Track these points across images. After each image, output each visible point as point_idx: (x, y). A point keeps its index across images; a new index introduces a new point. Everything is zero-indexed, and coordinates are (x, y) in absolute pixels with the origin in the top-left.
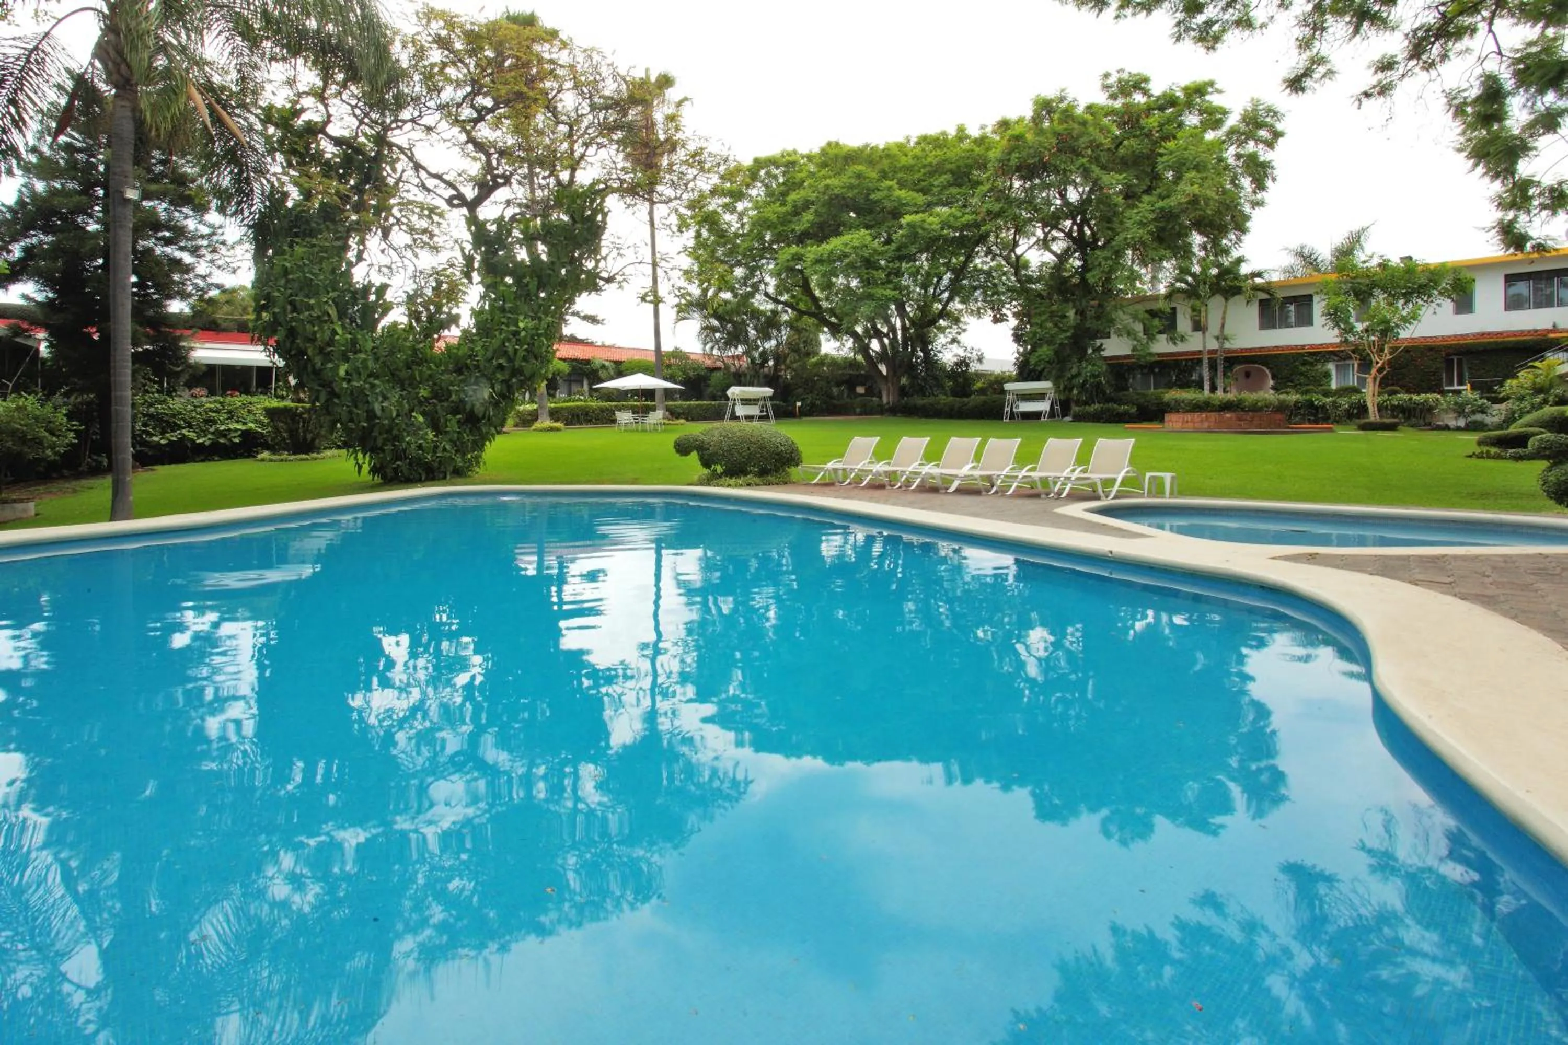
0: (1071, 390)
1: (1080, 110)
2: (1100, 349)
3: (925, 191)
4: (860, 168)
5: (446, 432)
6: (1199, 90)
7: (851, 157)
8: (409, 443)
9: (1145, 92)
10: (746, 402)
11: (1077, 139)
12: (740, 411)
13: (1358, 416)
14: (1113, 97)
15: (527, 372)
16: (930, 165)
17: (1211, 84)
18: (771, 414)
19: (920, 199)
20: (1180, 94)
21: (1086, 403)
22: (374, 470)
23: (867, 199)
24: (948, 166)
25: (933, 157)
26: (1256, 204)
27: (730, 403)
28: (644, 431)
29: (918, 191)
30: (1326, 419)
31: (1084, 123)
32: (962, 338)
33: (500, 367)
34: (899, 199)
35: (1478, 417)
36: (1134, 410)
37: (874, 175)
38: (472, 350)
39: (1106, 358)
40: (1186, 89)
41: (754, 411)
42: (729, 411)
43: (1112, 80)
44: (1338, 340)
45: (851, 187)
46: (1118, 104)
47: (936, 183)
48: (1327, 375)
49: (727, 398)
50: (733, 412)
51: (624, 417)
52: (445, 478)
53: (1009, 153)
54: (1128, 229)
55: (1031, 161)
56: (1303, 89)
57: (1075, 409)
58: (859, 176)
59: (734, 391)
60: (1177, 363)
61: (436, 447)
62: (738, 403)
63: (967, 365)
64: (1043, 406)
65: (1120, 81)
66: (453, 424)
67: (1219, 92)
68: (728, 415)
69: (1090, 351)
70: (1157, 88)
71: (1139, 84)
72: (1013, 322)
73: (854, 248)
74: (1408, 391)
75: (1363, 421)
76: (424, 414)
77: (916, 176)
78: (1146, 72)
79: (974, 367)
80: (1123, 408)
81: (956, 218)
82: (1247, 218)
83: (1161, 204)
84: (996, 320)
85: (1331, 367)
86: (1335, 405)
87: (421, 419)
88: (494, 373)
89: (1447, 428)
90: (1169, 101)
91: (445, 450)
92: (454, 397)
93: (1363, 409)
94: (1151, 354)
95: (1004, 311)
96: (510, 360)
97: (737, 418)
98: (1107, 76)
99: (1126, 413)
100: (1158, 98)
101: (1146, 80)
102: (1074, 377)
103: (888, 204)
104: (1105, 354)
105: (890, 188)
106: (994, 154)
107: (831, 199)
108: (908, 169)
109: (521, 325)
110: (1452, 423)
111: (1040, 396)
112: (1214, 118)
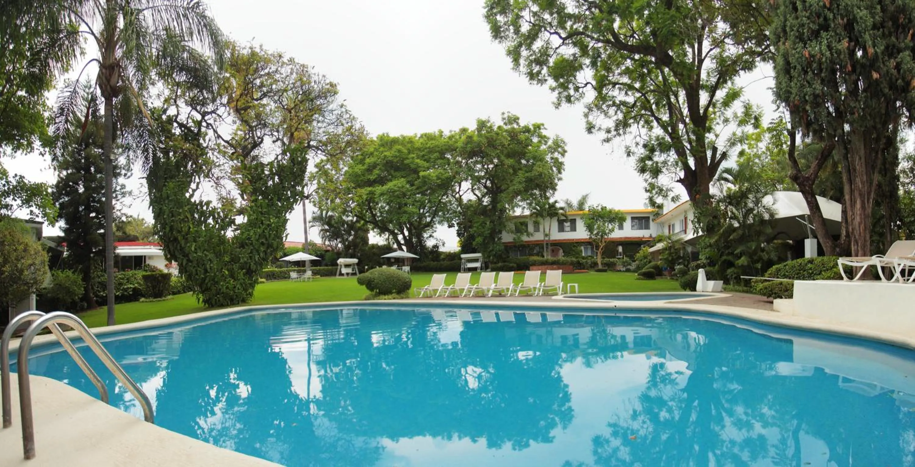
0: (490, 257)
1: (495, 128)
2: (500, 239)
3: (427, 161)
4: (400, 147)
5: (239, 280)
6: (538, 127)
7: (395, 141)
8: (222, 286)
9: (518, 124)
10: (347, 266)
11: (495, 141)
12: (344, 271)
13: (594, 267)
14: (505, 124)
15: (275, 246)
16: (429, 148)
17: (543, 125)
18: (357, 272)
19: (426, 164)
20: (532, 128)
21: (495, 263)
22: (205, 301)
23: (402, 163)
24: (437, 149)
25: (430, 144)
26: (560, 179)
27: (339, 267)
28: (304, 281)
29: (425, 160)
30: (584, 269)
31: (497, 134)
32: (434, 234)
33: (263, 244)
34: (417, 164)
35: (629, 267)
36: (515, 265)
37: (406, 151)
38: (249, 235)
39: (504, 243)
40: (534, 125)
41: (349, 270)
42: (338, 271)
43: (506, 116)
44: (588, 237)
45: (396, 157)
46: (509, 127)
47: (432, 157)
48: (581, 251)
49: (337, 265)
50: (340, 271)
51: (294, 275)
52: (238, 303)
53: (466, 145)
54: (514, 185)
55: (476, 149)
56: (592, 132)
57: (490, 266)
58: (399, 151)
59: (341, 261)
60: (529, 246)
61: (235, 287)
62: (343, 267)
63: (438, 247)
64: (477, 265)
65: (509, 117)
66: (241, 274)
67: (546, 129)
68: (338, 273)
69: (496, 239)
70: (522, 123)
71: (516, 120)
72: (456, 228)
73: (399, 187)
74: (608, 258)
75: (596, 268)
76: (228, 270)
77: (423, 153)
78: (518, 115)
79: (442, 249)
80: (511, 265)
81: (442, 174)
82: (556, 185)
83: (527, 175)
84: (450, 226)
85: (582, 248)
86: (587, 263)
87: (227, 273)
88: (259, 247)
89: (620, 271)
90: (527, 130)
91: (238, 289)
92: (242, 261)
93: (596, 264)
94: (522, 241)
95: (453, 222)
96: (266, 239)
97: (343, 275)
98: (503, 114)
99: (513, 267)
100: (523, 127)
101: (518, 119)
102: (491, 251)
103: (413, 166)
104: (503, 241)
105: (413, 158)
106: (460, 144)
107: (387, 162)
108: (419, 149)
109: (272, 221)
110: (622, 269)
111: (476, 260)
112: (543, 139)
